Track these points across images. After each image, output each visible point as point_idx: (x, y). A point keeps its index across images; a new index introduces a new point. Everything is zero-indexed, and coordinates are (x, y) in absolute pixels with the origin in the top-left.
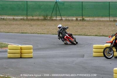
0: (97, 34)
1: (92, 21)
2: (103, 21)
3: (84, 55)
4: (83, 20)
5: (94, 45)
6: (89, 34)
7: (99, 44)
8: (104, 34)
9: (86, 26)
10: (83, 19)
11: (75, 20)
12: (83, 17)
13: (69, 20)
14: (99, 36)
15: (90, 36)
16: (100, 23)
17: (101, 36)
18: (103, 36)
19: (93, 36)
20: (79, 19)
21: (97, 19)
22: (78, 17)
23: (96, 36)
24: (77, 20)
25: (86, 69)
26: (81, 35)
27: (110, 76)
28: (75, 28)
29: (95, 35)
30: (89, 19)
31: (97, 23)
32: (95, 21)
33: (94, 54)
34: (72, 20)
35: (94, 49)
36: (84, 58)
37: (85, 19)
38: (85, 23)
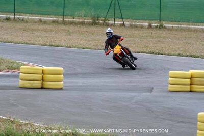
0: (181, 53)
1: (176, 30)
2: (196, 30)
3: (153, 88)
4: (161, 27)
6: (166, 53)
7: (182, 70)
8: (193, 54)
9: (165, 38)
10: (160, 26)
11: (147, 27)
12: (161, 21)
13: (136, 27)
14: (184, 56)
15: (169, 55)
16: (190, 33)
17: (187, 56)
18: (191, 56)
19: (173, 55)
20: (154, 25)
21: (185, 26)
22: (153, 22)
23: (179, 55)
24: (150, 26)
25: (152, 112)
26: (153, 53)
27: (194, 126)
28: (145, 40)
29: (177, 53)
30: (171, 26)
31: (184, 33)
32: (181, 30)
33: (171, 87)
34: (142, 27)
35: (170, 79)
36: (152, 93)
37: (165, 25)
38: (164, 33)
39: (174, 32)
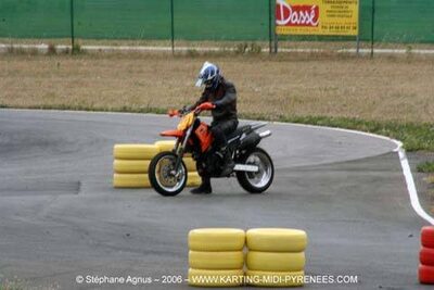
0: (127, 104)
1: (109, 57)
2: (149, 56)
3: (79, 183)
4: (76, 51)
5: (117, 146)
6: (96, 106)
7: (135, 142)
8: (154, 105)
9: (86, 74)
10: (73, 49)
11: (45, 52)
12: (75, 41)
13: (22, 53)
14: (134, 111)
15: (102, 110)
16: (138, 62)
17: (142, 111)
18: (149, 110)
19: (112, 110)
20: (60, 47)
21: (127, 48)
22: (58, 40)
23: (124, 110)
24: (52, 51)
25: (87, 234)
26: (69, 108)
27: (177, 259)
28: (46, 80)
29: (119, 107)
30: (97, 48)
31: (126, 63)
32: (119, 55)
33: (118, 179)
34: (35, 53)
35: (116, 162)
36: (82, 194)
37: (83, 47)
38: (84, 64)
39: (105, 61)
